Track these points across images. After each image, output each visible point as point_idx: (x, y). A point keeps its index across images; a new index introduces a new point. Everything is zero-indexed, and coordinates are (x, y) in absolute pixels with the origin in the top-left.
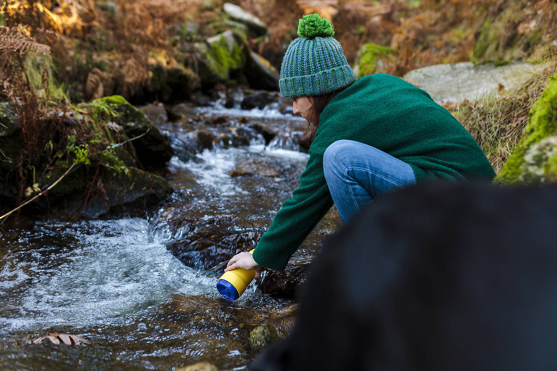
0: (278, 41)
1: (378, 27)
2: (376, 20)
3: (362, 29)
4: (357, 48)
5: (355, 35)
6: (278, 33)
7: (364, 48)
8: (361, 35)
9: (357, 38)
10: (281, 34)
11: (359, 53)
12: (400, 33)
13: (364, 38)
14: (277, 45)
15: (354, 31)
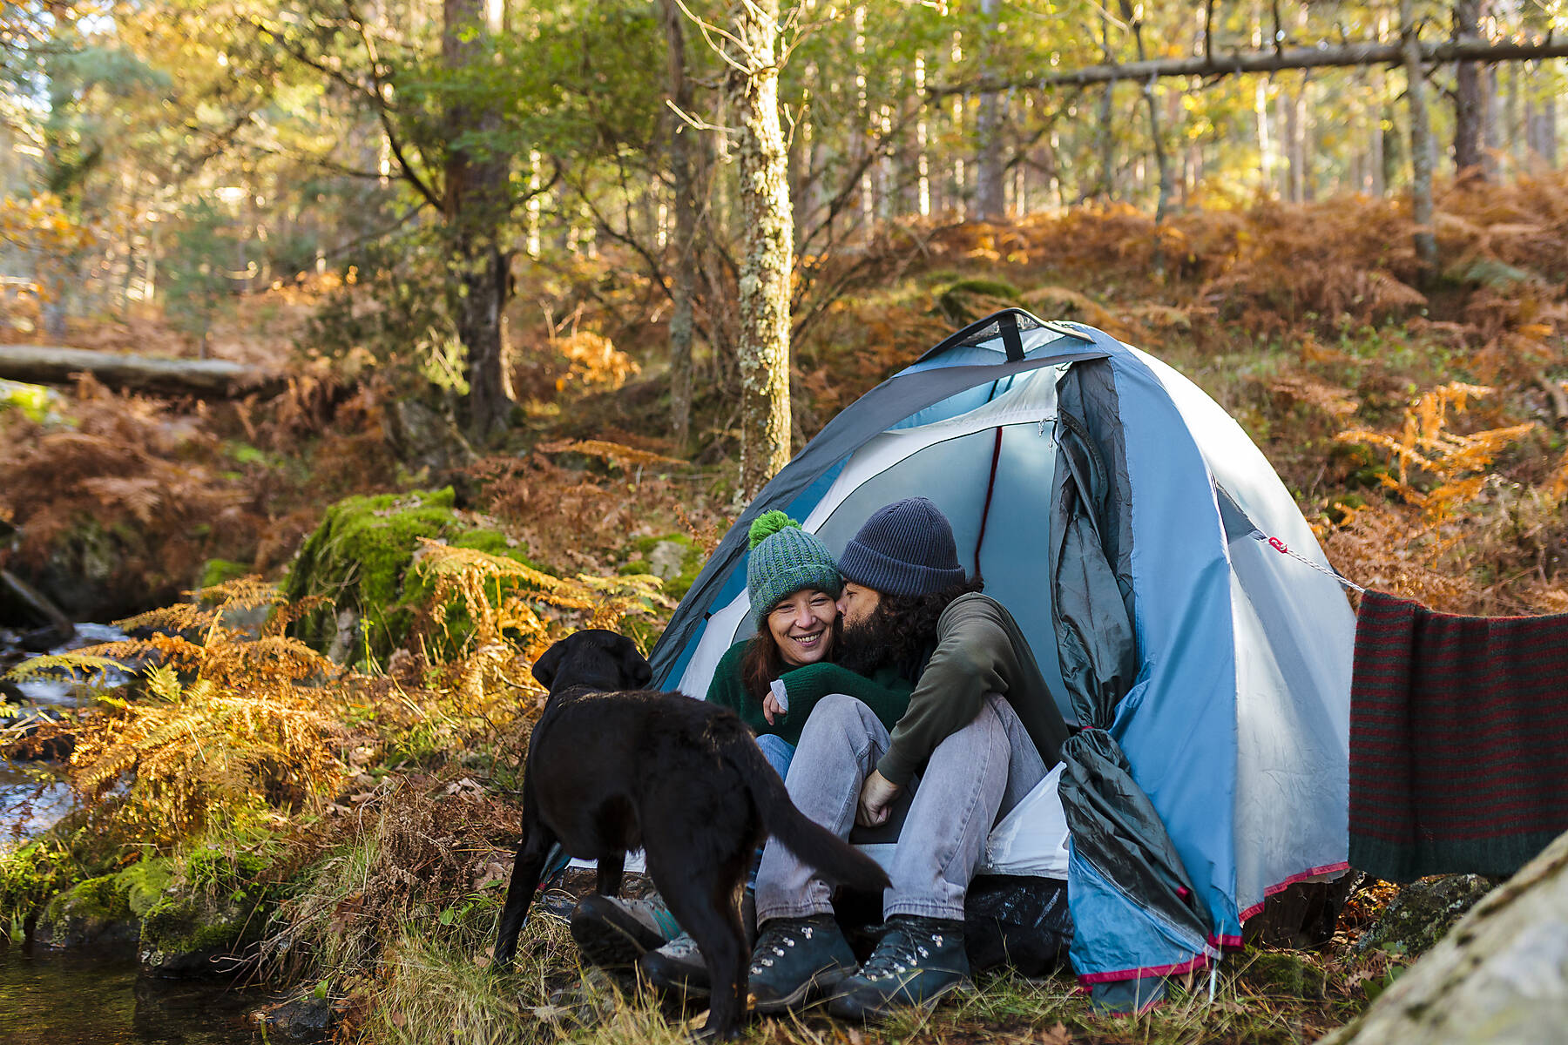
0: (42, 550)
1: (235, 524)
2: (231, 512)
3: (205, 528)
4: (198, 562)
5: (191, 538)
6: (41, 534)
7: (209, 565)
8: (203, 538)
9: (196, 544)
10: (47, 537)
11: (201, 571)
12: (270, 537)
13: (209, 543)
14: (41, 556)
15: (189, 532)
